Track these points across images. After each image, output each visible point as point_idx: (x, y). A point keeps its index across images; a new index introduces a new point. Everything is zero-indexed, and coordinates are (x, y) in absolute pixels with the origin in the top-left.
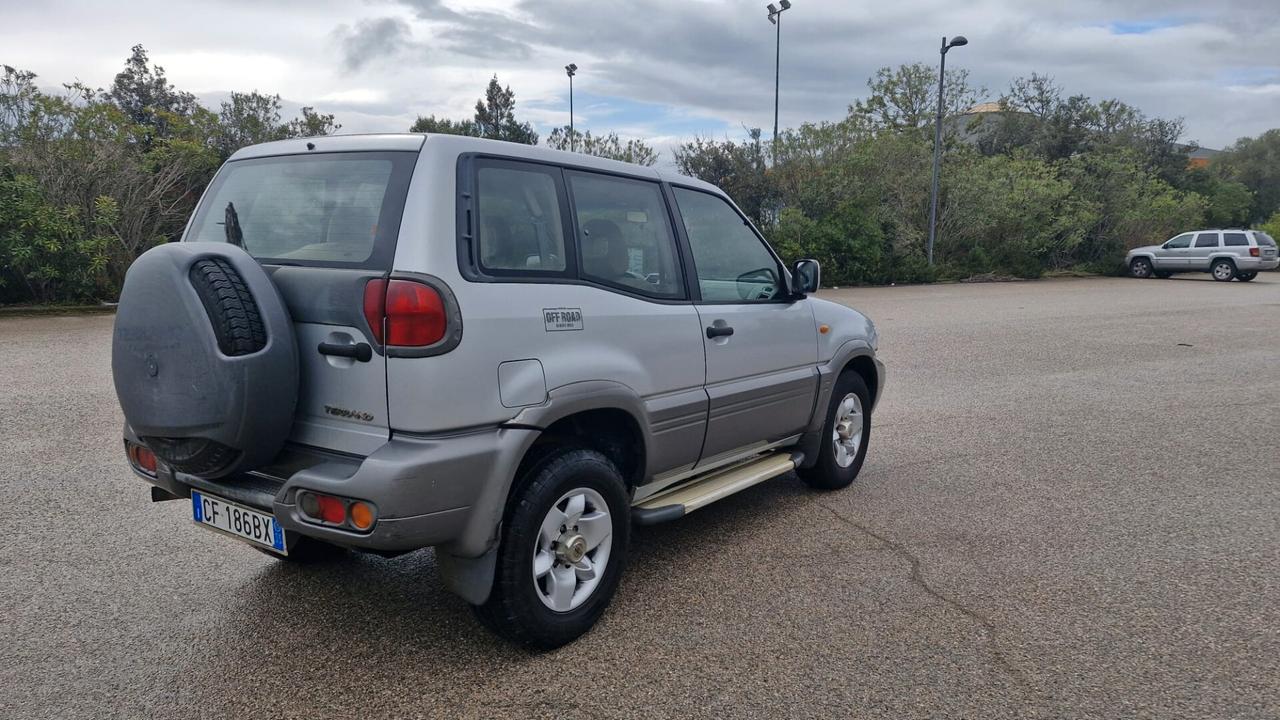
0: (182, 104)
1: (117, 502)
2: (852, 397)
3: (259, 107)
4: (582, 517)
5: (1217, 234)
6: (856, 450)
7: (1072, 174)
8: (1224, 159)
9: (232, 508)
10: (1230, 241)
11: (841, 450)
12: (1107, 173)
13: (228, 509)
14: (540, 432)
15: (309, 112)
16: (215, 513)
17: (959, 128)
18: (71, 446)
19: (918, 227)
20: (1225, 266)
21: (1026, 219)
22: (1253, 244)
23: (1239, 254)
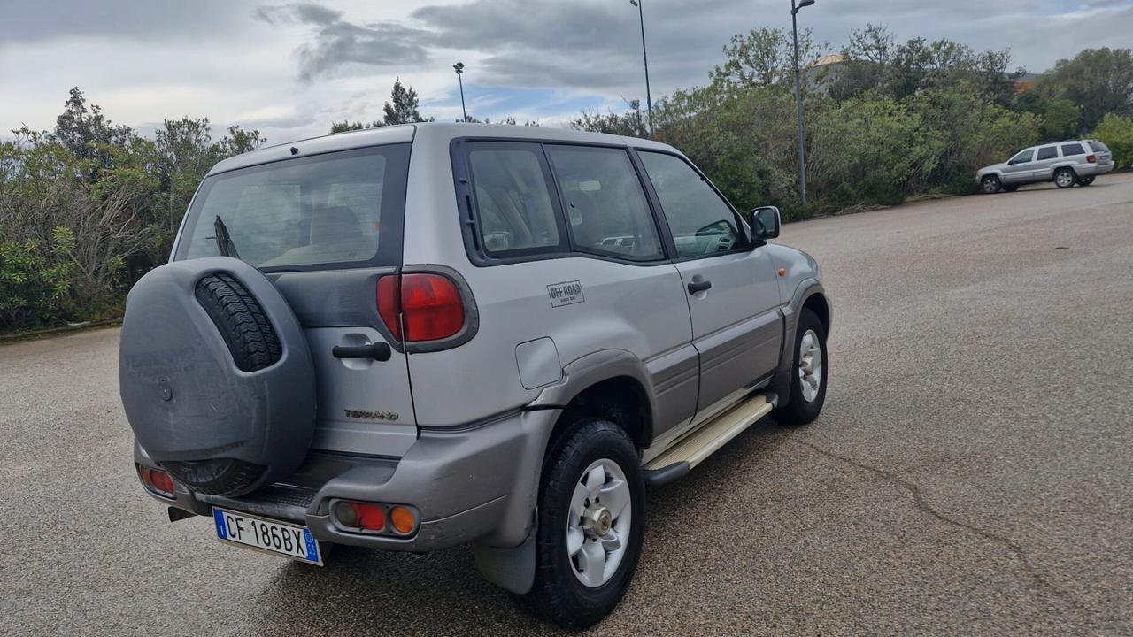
0: (120, 137)
1: (122, 517)
2: (809, 333)
3: (190, 131)
4: (603, 488)
5: (1055, 148)
6: (818, 383)
7: (919, 109)
8: (1045, 80)
9: (258, 523)
10: (1068, 151)
11: (805, 384)
12: (950, 104)
13: (253, 524)
14: (561, 410)
15: (235, 130)
16: (240, 529)
17: (809, 79)
18: (67, 465)
19: (789, 172)
20: (1066, 174)
21: (884, 152)
22: (1089, 152)
23: (1078, 162)
